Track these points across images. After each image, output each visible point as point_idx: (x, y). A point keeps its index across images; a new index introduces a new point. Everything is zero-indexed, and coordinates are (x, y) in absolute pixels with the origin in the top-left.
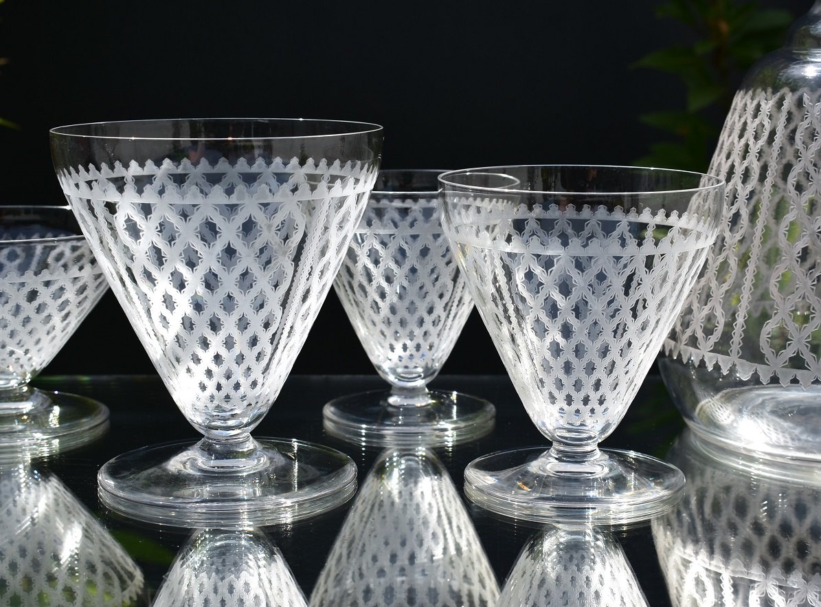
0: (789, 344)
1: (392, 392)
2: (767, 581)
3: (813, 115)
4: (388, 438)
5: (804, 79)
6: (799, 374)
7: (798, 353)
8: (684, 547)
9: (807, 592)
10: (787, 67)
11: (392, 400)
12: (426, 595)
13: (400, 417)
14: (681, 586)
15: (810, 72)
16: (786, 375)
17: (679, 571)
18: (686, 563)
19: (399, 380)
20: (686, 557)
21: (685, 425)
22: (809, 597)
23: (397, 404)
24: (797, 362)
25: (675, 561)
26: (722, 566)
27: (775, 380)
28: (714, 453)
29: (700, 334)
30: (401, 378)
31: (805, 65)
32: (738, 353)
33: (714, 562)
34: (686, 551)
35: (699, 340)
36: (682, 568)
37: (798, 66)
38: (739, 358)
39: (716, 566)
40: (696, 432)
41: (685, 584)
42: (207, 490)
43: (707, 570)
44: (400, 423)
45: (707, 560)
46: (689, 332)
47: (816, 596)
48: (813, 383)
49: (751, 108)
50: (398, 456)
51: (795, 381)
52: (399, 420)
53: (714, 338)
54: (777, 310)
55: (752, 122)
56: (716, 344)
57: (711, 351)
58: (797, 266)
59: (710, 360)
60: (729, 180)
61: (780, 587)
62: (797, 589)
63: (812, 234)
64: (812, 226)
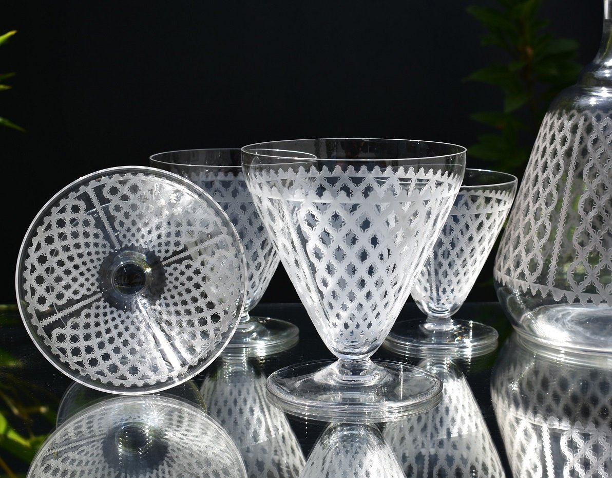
0: (586, 278)
1: (427, 321)
2: (572, 430)
3: (598, 130)
4: (424, 352)
6: (592, 296)
7: (592, 283)
8: (517, 410)
9: (598, 436)
10: (578, 99)
11: (428, 326)
12: (445, 459)
13: (433, 338)
14: (514, 436)
15: (592, 102)
16: (584, 297)
17: (512, 426)
18: (518, 421)
19: (433, 312)
20: (518, 417)
21: (513, 330)
22: (599, 440)
23: (430, 329)
24: (591, 290)
25: (510, 420)
26: (542, 421)
27: (577, 301)
28: (532, 347)
29: (527, 272)
30: (434, 311)
31: (590, 98)
32: (553, 284)
33: (537, 419)
34: (518, 413)
35: (526, 275)
36: (515, 424)
37: (584, 98)
38: (554, 287)
39: (539, 422)
40: (521, 334)
41: (517, 435)
42: (339, 396)
43: (533, 424)
44: (433, 342)
45: (532, 418)
46: (519, 270)
47: (604, 439)
48: (601, 302)
49: (557, 125)
50: (430, 365)
51: (590, 301)
52: (432, 340)
53: (536, 274)
54: (578, 255)
55: (559, 134)
56: (538, 278)
57: (534, 283)
58: (590, 228)
59: (534, 288)
60: (544, 172)
61: (581, 434)
62: (592, 435)
63: (599, 207)
64: (600, 202)
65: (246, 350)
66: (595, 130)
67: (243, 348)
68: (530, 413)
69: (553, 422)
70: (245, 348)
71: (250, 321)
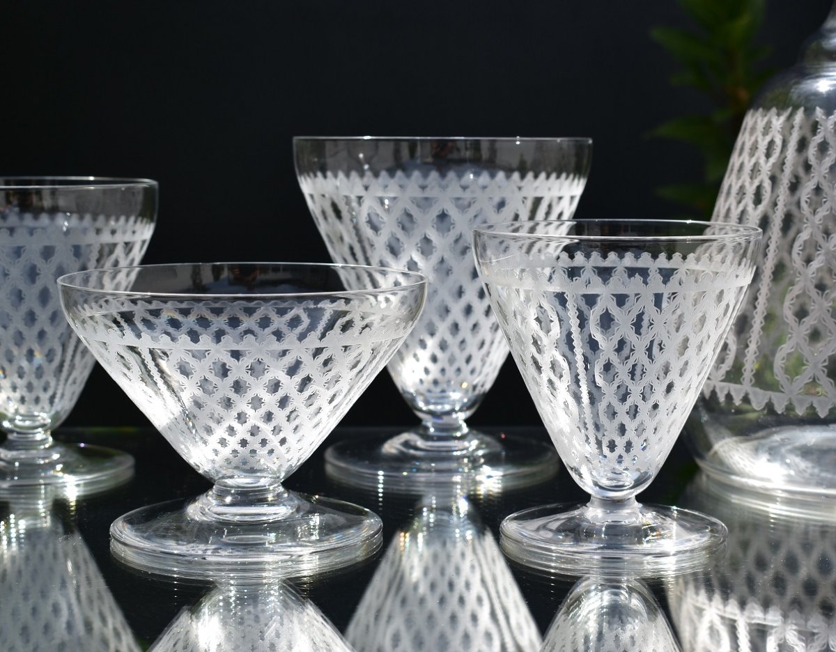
0: (804, 370)
2: (786, 626)
3: (826, 129)
5: (816, 94)
6: (815, 400)
7: (814, 378)
8: (697, 594)
9: (828, 636)
10: (798, 83)
14: (694, 637)
15: (823, 86)
16: (802, 402)
17: (692, 621)
18: (700, 611)
20: (699, 605)
25: (688, 611)
26: (737, 611)
31: (818, 80)
32: (751, 381)
33: (728, 609)
34: (699, 598)
36: (695, 617)
37: (809, 81)
38: (752, 386)
39: (731, 612)
41: (699, 635)
43: (721, 617)
45: (721, 607)
49: (761, 125)
53: (726, 367)
54: (791, 334)
55: (763, 140)
56: (728, 373)
57: (722, 381)
58: (812, 287)
59: (722, 389)
60: (739, 202)
61: (800, 632)
62: (817, 634)
63: (827, 254)
64: (827, 245)
65: (45, 489)
66: (821, 129)
67: (41, 485)
68: (717, 597)
69: (753, 613)
70: (45, 484)
71: (51, 447)
